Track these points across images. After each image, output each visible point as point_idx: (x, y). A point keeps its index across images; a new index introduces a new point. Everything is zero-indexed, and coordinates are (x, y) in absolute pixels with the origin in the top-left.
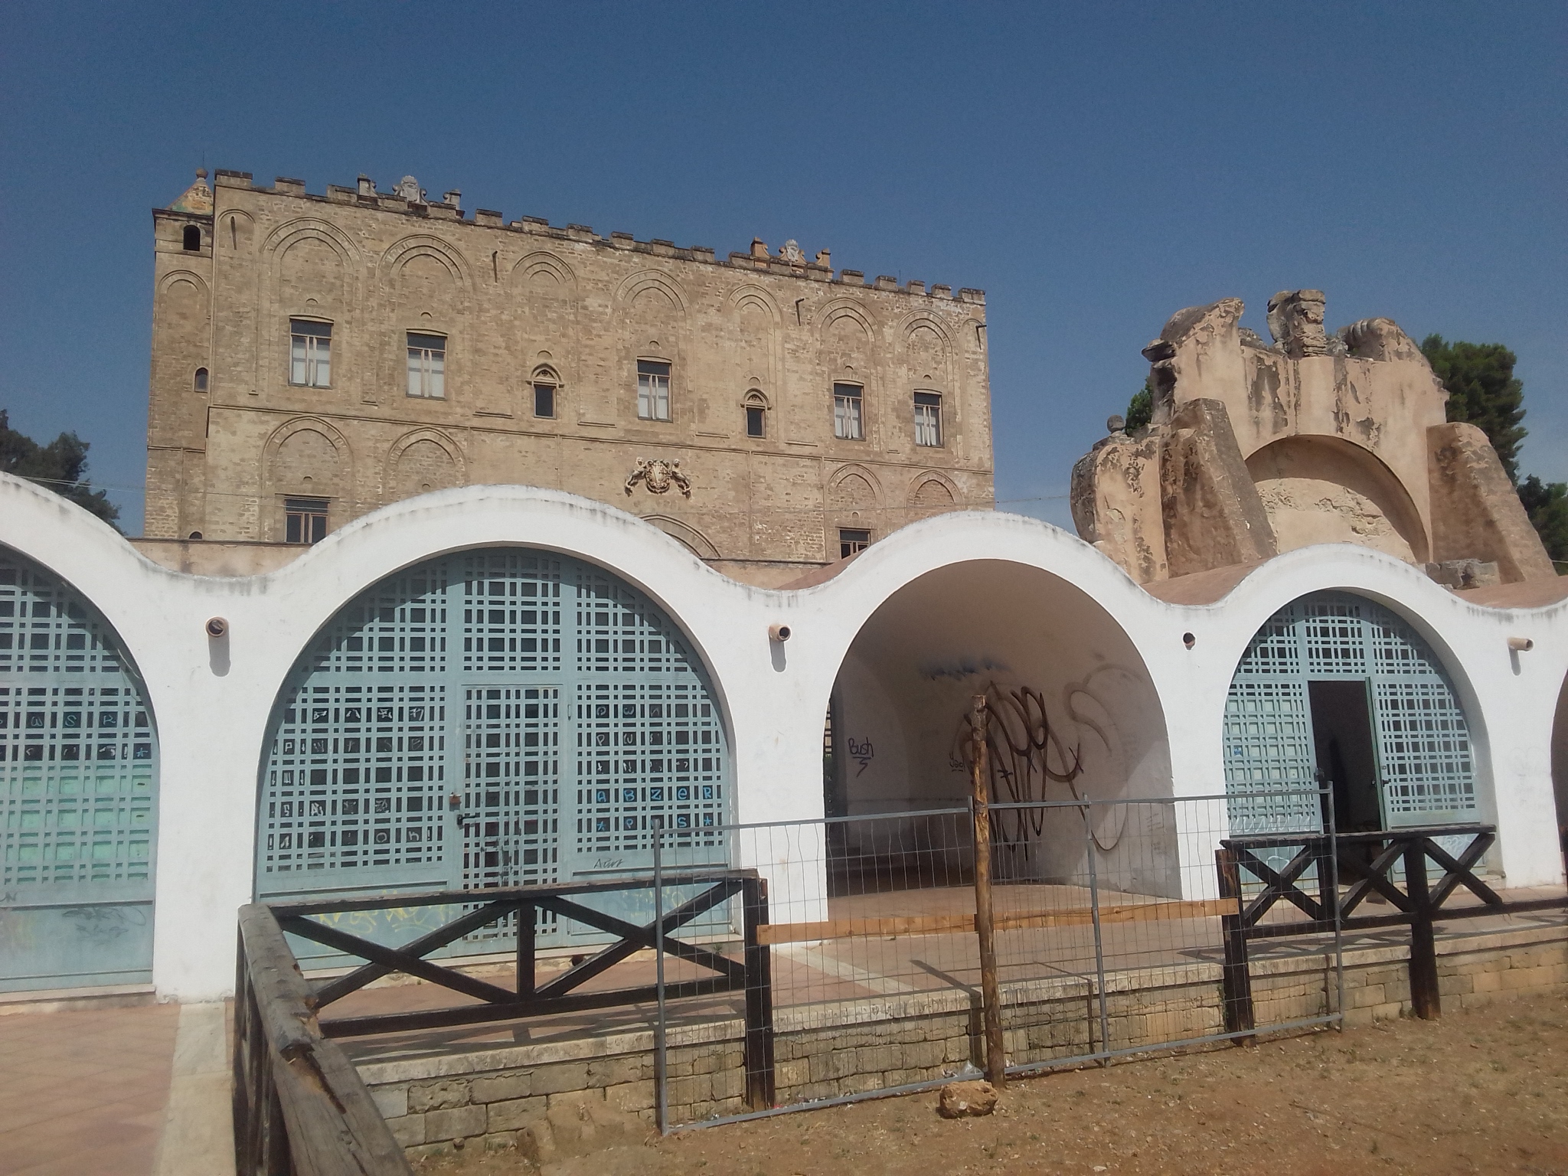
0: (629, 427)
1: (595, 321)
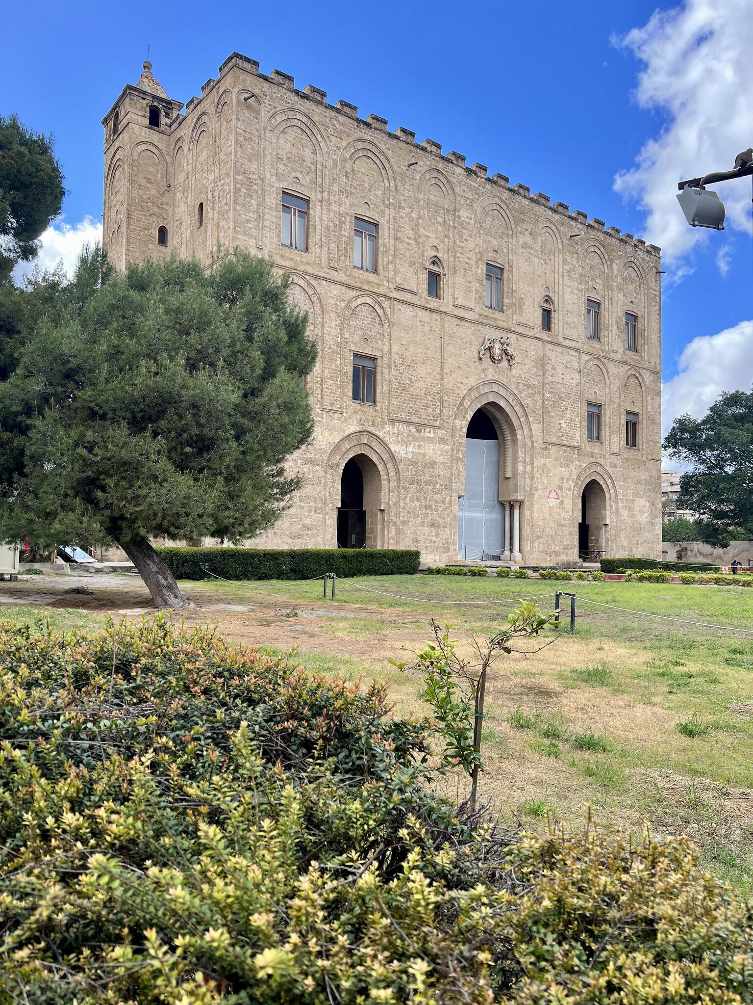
0: (481, 312)
1: (464, 228)
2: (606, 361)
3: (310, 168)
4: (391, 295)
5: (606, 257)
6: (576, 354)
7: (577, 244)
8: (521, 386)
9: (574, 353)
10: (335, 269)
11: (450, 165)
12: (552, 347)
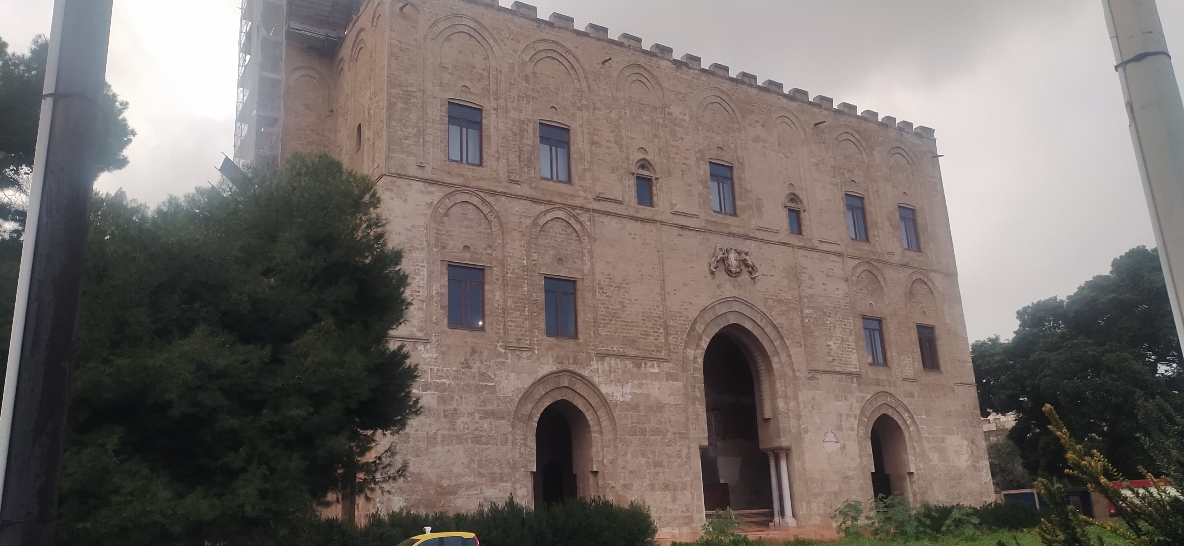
0: (708, 218)
1: (678, 125)
2: (879, 265)
3: (481, 74)
4: (590, 206)
5: (864, 144)
6: (839, 259)
7: (824, 132)
8: (770, 303)
9: (835, 258)
10: (517, 182)
11: (654, 59)
12: (806, 253)
